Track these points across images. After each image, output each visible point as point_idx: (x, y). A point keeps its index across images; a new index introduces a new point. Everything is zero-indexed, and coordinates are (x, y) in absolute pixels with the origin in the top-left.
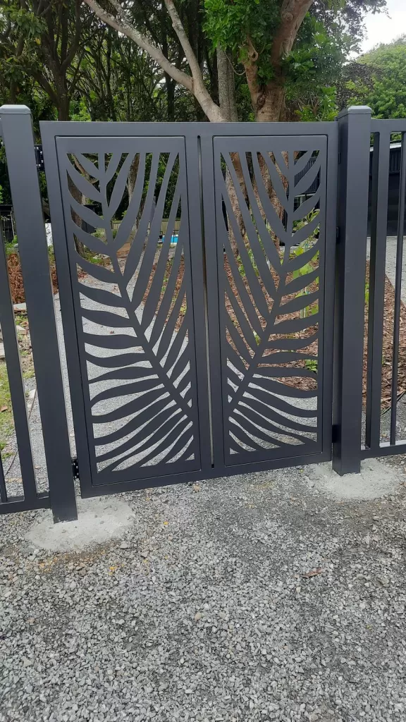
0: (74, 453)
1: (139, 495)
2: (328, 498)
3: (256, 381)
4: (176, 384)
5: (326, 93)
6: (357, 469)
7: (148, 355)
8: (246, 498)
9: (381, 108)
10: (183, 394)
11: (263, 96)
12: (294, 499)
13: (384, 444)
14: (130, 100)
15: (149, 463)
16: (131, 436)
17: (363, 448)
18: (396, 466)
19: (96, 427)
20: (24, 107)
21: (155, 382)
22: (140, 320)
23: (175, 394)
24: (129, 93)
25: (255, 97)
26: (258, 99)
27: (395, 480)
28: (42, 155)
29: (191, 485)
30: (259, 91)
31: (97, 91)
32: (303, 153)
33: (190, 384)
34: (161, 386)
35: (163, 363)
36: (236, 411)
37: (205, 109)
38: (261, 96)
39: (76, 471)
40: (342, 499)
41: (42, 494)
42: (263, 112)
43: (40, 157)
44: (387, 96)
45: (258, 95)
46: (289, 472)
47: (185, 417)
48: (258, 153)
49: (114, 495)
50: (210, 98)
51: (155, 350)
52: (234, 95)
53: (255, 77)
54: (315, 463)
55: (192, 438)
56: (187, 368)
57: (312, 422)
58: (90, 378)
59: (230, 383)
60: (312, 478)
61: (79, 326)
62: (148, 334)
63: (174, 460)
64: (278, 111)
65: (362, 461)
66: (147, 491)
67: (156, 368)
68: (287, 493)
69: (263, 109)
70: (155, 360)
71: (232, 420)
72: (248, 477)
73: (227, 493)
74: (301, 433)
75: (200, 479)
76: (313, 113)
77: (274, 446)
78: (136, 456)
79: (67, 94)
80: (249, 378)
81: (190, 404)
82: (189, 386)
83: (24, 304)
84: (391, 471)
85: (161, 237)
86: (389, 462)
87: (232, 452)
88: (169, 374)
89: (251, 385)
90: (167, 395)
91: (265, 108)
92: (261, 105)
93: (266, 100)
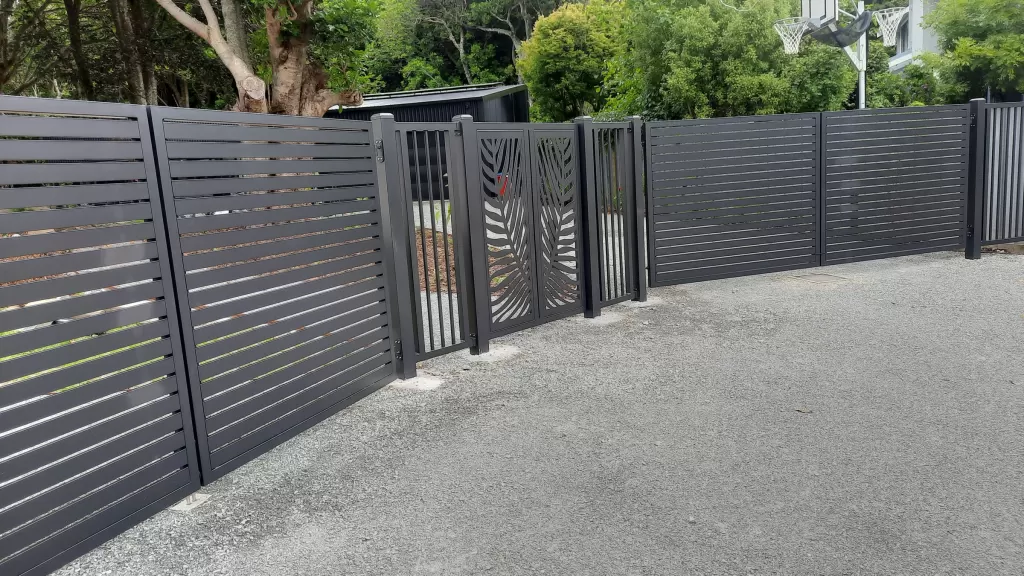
4: (524, 267)
7: (513, 250)
10: (526, 273)
11: (286, 52)
15: (513, 318)
21: (515, 266)
22: (509, 230)
23: (523, 274)
25: (277, 52)
26: (280, 54)
34: (518, 269)
38: (283, 52)
42: (285, 68)
45: (279, 50)
47: (528, 287)
51: (515, 246)
53: (278, 32)
59: (545, 266)
61: (485, 233)
62: (512, 238)
64: (302, 68)
67: (516, 258)
69: (286, 65)
70: (515, 253)
77: (563, 304)
78: (509, 312)
87: (547, 308)
88: (521, 261)
90: (520, 274)
91: (288, 64)
92: (283, 61)
93: (290, 56)
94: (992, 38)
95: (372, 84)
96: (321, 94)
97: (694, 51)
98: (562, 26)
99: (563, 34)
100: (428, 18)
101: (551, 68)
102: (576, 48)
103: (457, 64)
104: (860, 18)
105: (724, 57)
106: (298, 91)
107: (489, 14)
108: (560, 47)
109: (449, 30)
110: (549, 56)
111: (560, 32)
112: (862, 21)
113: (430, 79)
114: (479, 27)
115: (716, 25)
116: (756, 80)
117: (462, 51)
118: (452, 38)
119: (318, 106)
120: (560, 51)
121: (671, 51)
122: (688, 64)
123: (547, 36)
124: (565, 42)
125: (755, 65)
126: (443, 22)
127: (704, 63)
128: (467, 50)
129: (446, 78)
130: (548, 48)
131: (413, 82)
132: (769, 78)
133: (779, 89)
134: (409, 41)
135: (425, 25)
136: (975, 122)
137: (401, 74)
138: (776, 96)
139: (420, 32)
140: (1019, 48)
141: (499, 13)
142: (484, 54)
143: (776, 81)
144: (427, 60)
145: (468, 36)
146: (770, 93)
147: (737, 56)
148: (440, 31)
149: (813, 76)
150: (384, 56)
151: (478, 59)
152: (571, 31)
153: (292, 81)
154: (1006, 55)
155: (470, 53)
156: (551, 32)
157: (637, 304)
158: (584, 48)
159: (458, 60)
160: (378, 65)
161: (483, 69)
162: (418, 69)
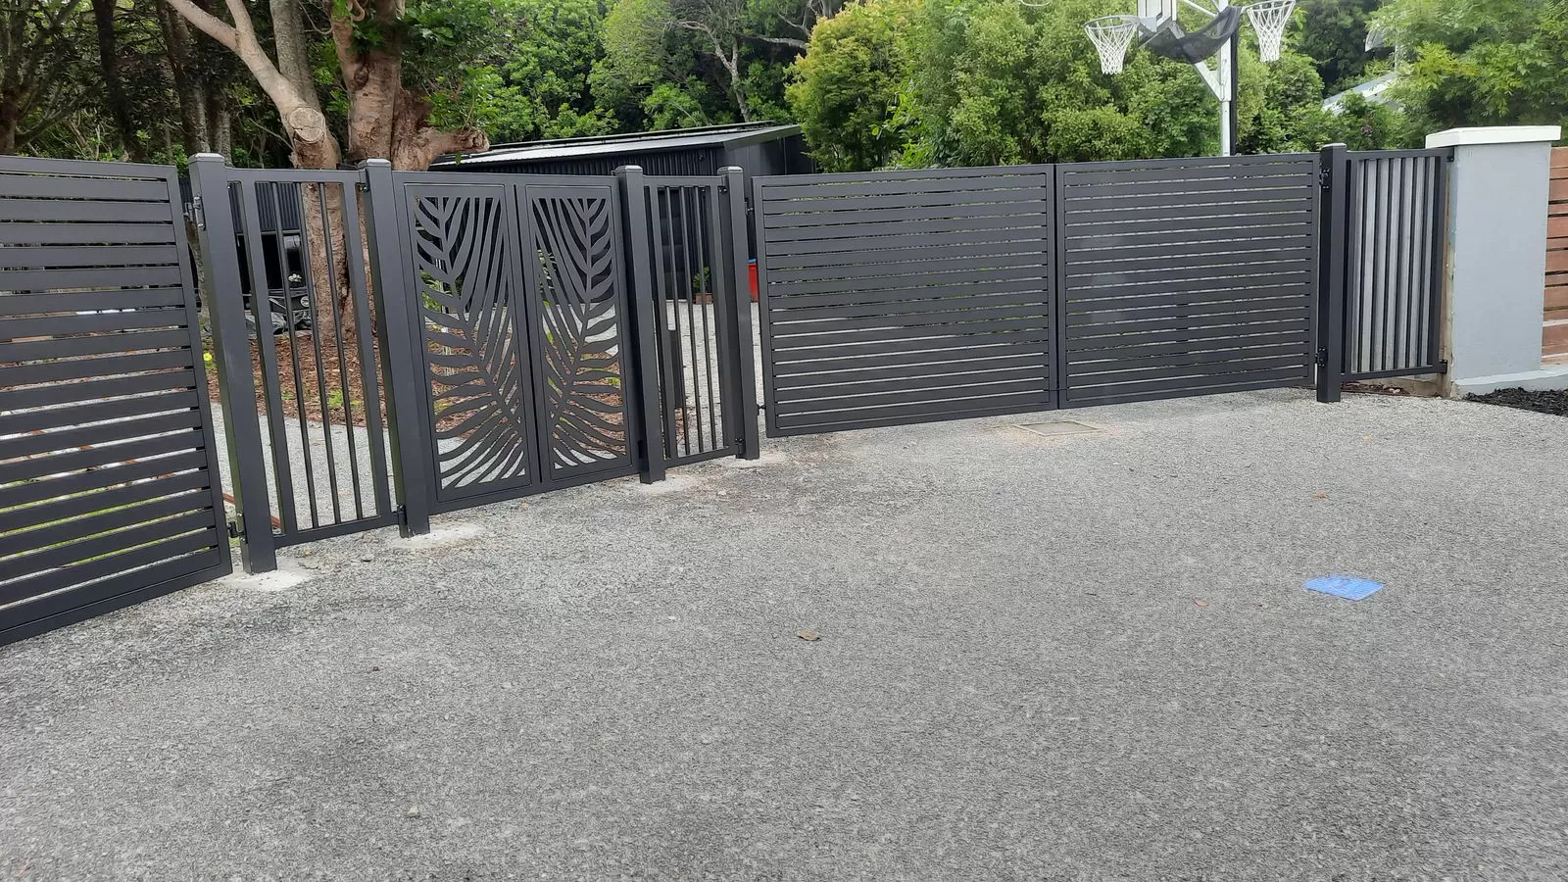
3: (574, 398)
4: (507, 401)
7: (483, 374)
10: (513, 411)
11: (365, 70)
13: (681, 454)
15: (486, 480)
16: (468, 453)
17: (665, 458)
19: (441, 443)
21: (489, 400)
23: (506, 412)
25: (350, 70)
26: (357, 73)
30: (357, 61)
33: (517, 403)
34: (495, 403)
35: (495, 380)
36: (559, 427)
38: (361, 69)
41: (392, 513)
42: (365, 95)
45: (356, 67)
47: (516, 433)
48: (561, 200)
51: (488, 369)
53: (350, 39)
55: (523, 453)
56: (515, 387)
57: (619, 436)
58: (434, 396)
61: (424, 347)
62: (482, 355)
63: (506, 476)
64: (391, 95)
65: (666, 471)
67: (490, 386)
69: (366, 90)
70: (488, 379)
71: (555, 436)
74: (613, 447)
77: (592, 461)
78: (478, 470)
80: (567, 395)
81: (518, 422)
82: (517, 406)
86: (687, 469)
87: (557, 466)
88: (501, 391)
89: (570, 402)
90: (499, 412)
91: (369, 88)
92: (361, 83)
93: (371, 76)
94: (1476, 49)
95: (599, 123)
96: (424, 135)
97: (995, 71)
98: (852, 33)
99: (853, 45)
100: (684, 23)
101: (833, 98)
102: (873, 68)
103: (729, 92)
104: (1221, 17)
105: (1044, 79)
106: (387, 130)
107: (775, 16)
108: (848, 66)
109: (715, 41)
110: (832, 80)
111: (849, 43)
112: (1223, 22)
113: (685, 116)
114: (761, 36)
115: (1031, 29)
116: (1087, 117)
117: (734, 73)
118: (719, 53)
119: (420, 154)
120: (847, 71)
121: (962, 70)
122: (987, 92)
123: (829, 48)
124: (856, 58)
125: (1089, 93)
126: (706, 28)
127: (1011, 89)
128: (743, 72)
129: (711, 115)
130: (829, 67)
131: (660, 121)
132: (1108, 114)
133: (1123, 131)
134: (655, 58)
135: (679, 33)
136: (1327, 182)
137: (642, 110)
138: (1118, 140)
139: (672, 42)
140: (1516, 66)
141: (790, 15)
142: (769, 78)
143: (1119, 117)
144: (683, 86)
145: (744, 49)
146: (1107, 137)
147: (1062, 79)
148: (703, 42)
149: (1175, 111)
150: (619, 82)
151: (759, 86)
152: (866, 42)
153: (376, 115)
154: (1494, 76)
155: (747, 77)
156: (834, 42)
157: (743, 463)
158: (885, 66)
159: (729, 86)
160: (609, 95)
161: (767, 101)
162: (666, 100)
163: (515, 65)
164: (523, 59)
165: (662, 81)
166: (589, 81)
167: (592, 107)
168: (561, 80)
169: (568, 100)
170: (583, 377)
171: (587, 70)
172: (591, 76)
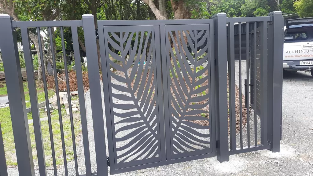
0: (108, 155)
1: (135, 173)
2: (216, 173)
3: (184, 122)
4: (151, 124)
5: (202, 5)
6: (227, 160)
7: (139, 112)
8: (181, 173)
9: (223, 10)
10: (154, 128)
12: (202, 173)
13: (238, 149)
14: (121, 7)
15: (139, 159)
17: (229, 150)
18: (243, 158)
20: (91, 15)
21: (142, 124)
22: (136, 98)
23: (150, 128)
24: (120, 4)
25: (173, 6)
26: (175, 7)
27: (244, 164)
28: (98, 33)
29: (157, 168)
30: (175, 4)
31: (108, 4)
32: (200, 31)
33: (156, 124)
34: (145, 125)
35: (145, 115)
36: (176, 135)
37: (153, 11)
39: (108, 163)
40: (222, 173)
41: (93, 174)
42: (177, 12)
43: (97, 34)
44: (226, 5)
45: (175, 6)
46: (198, 161)
47: (155, 138)
49: (124, 173)
50: (155, 7)
51: (142, 110)
52: (165, 6)
54: (209, 157)
55: (157, 147)
56: (155, 117)
58: (115, 122)
59: (173, 123)
60: (208, 164)
61: (111, 100)
62: (139, 103)
63: (150, 157)
64: (183, 12)
65: (229, 156)
66: (138, 171)
67: (143, 118)
68: (198, 171)
70: (142, 114)
71: (174, 139)
72: (181, 164)
73: (173, 171)
74: (203, 144)
75: (160, 165)
76: (197, 12)
77: (192, 150)
79: (96, 5)
80: (181, 121)
81: (156, 132)
82: (156, 125)
83: (77, 91)
84: (241, 160)
85: (134, 62)
86: (240, 156)
87: (175, 153)
88: (148, 120)
89: (182, 124)
90: (147, 129)
92: (176, 9)
93: (178, 7)
117: (278, 3)
128: (281, 3)
134: (257, 2)
137: (253, 14)
144: (264, 8)
150: (248, 9)
153: (179, 17)
159: (277, 6)
160: (245, 12)
161: (287, 9)
162: (259, 11)
163: (224, 7)
164: (226, 6)
165: (259, 7)
166: (240, 9)
167: (241, 15)
168: (234, 10)
169: (235, 14)
170: (190, 113)
171: (240, 7)
172: (241, 8)
